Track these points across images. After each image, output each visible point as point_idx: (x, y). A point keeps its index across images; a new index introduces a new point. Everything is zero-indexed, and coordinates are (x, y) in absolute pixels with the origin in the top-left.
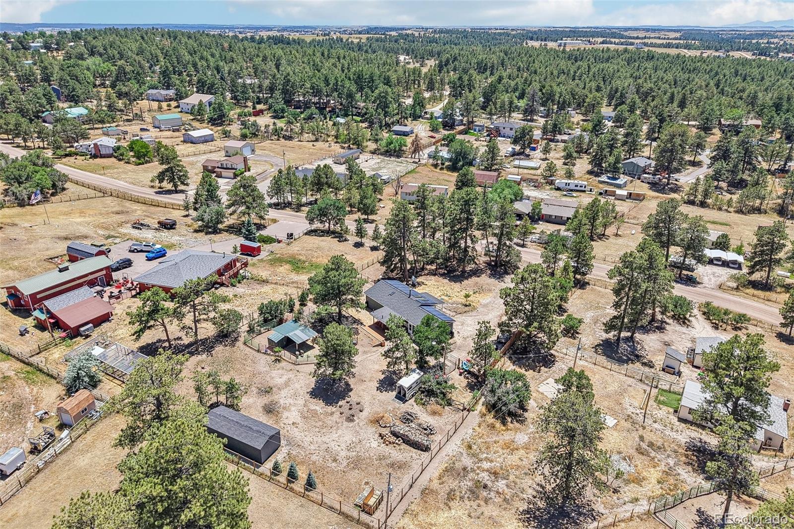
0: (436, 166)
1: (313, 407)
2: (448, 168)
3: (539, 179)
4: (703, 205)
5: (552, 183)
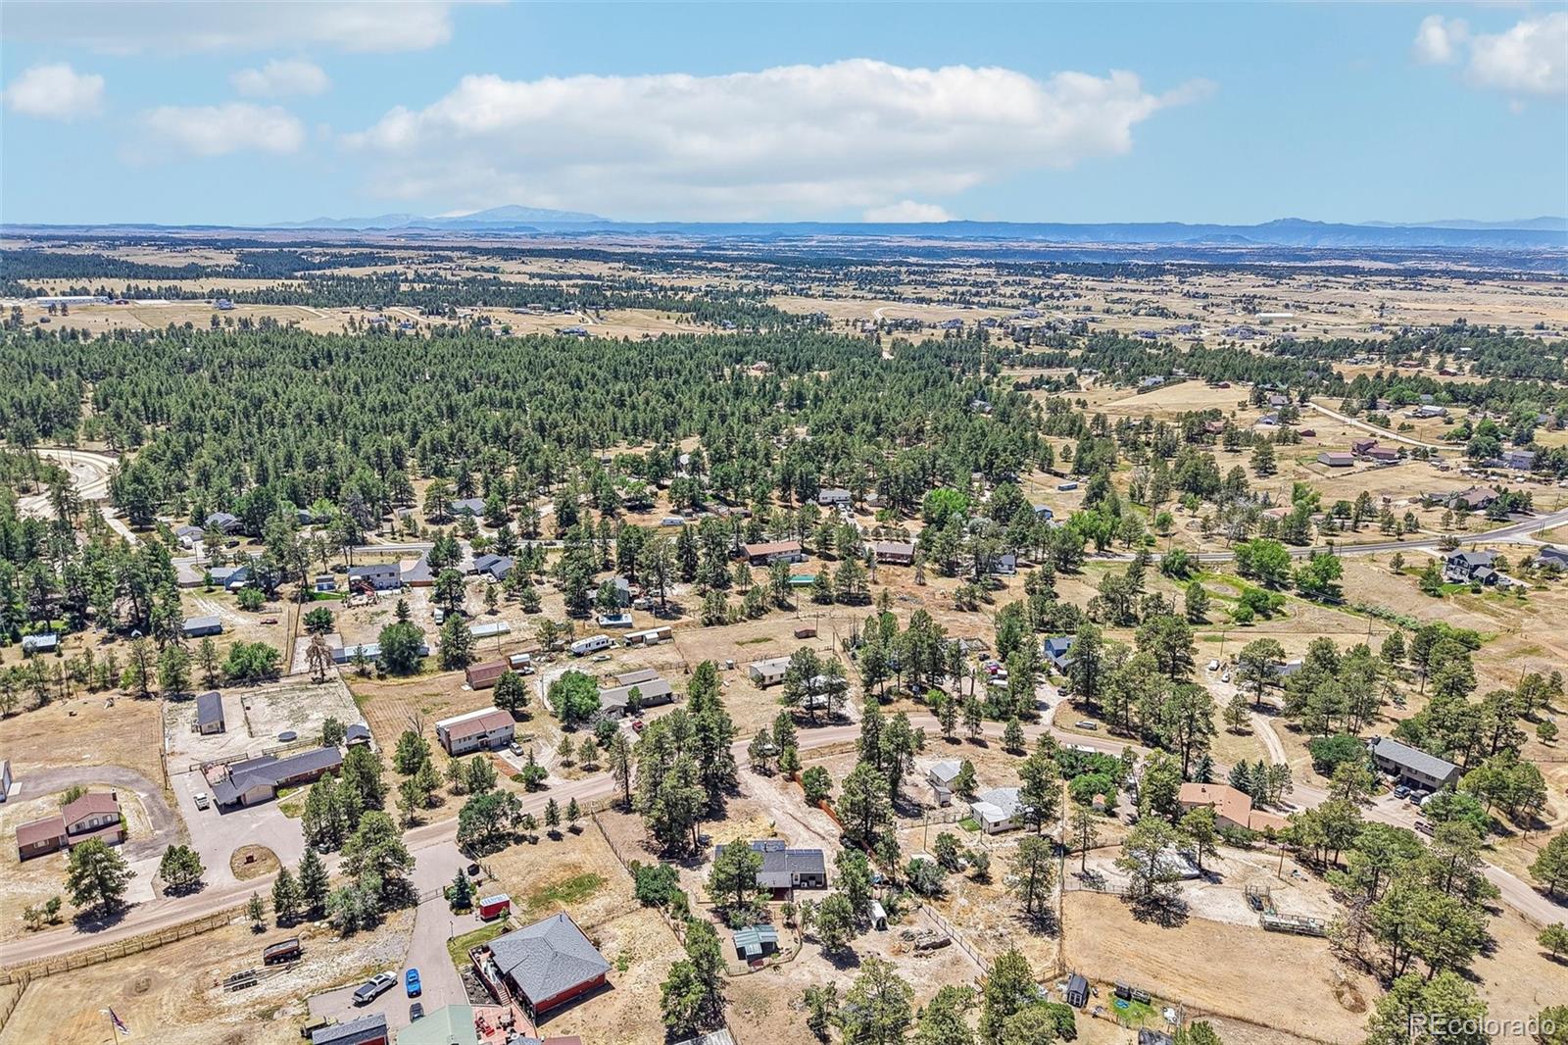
0: (363, 674)
1: (855, 974)
2: (391, 672)
3: (539, 646)
4: (721, 622)
5: (561, 650)
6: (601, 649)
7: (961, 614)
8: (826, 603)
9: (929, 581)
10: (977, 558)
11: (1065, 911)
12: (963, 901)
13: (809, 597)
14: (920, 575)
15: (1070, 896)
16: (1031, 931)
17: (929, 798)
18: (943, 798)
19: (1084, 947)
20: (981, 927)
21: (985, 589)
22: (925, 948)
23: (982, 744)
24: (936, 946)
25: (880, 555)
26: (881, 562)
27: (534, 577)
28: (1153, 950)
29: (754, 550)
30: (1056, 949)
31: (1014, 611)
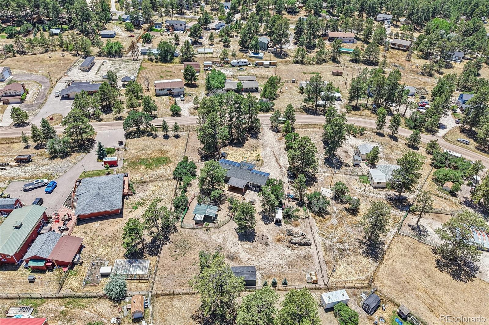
0: (151, 60)
1: (247, 247)
2: (161, 61)
3: (220, 60)
4: (302, 63)
5: (228, 63)
6: (243, 65)
7: (422, 77)
8: (356, 63)
9: (413, 60)
10: (442, 51)
11: (392, 246)
12: (335, 221)
13: (349, 59)
14: (409, 56)
15: (400, 238)
16: (363, 253)
17: (350, 161)
18: (356, 162)
19: (392, 273)
20: (335, 240)
21: (440, 66)
22: (294, 243)
23: (395, 139)
24: (300, 244)
25: (393, 44)
26: (392, 48)
27: (235, 34)
28: (439, 291)
29: (331, 34)
30: (373, 269)
31: (451, 78)
